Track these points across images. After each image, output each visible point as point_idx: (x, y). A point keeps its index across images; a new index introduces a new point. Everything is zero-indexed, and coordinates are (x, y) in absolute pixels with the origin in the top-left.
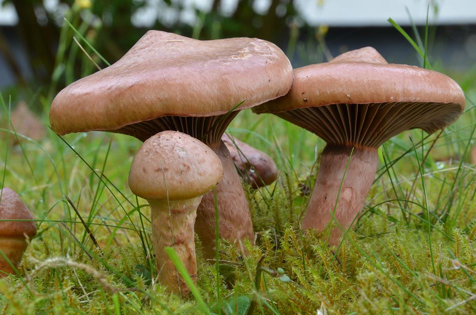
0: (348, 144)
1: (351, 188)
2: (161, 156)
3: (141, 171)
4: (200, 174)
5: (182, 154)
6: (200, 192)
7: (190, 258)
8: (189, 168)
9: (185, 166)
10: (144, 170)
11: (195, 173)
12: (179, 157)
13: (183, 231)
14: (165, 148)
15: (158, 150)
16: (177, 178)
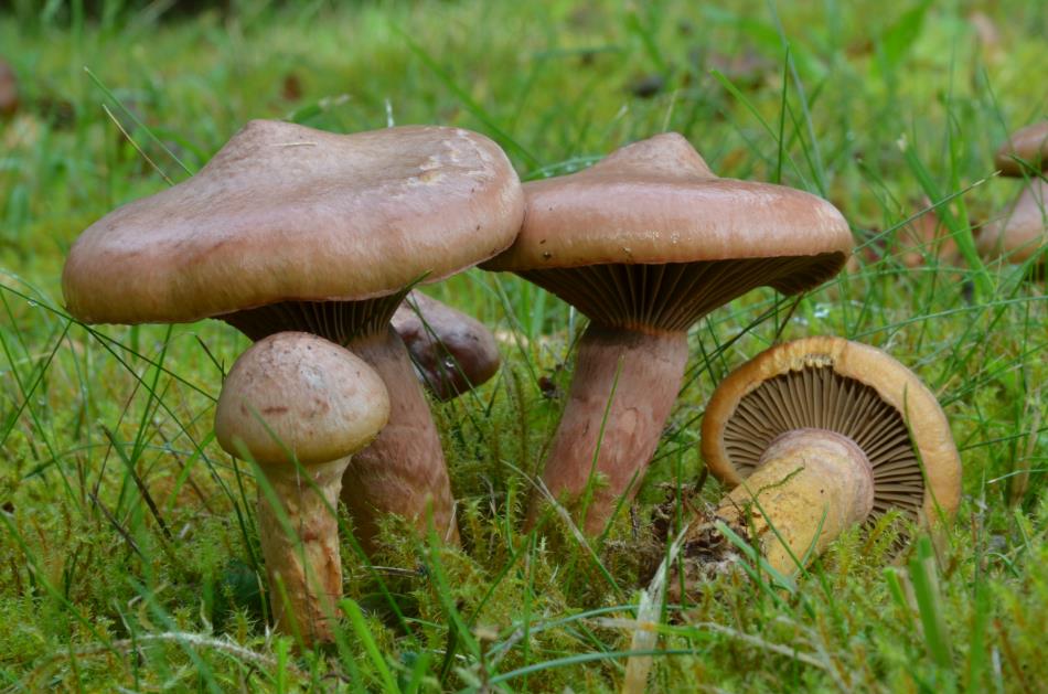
0: (629, 326)
1: (635, 409)
2: (273, 383)
3: (238, 411)
4: (347, 418)
5: (313, 379)
6: (346, 449)
7: (329, 564)
8: (325, 406)
9: (318, 402)
10: (243, 410)
11: (337, 414)
12: (309, 387)
13: (315, 517)
14: (282, 368)
15: (269, 373)
16: (304, 425)
